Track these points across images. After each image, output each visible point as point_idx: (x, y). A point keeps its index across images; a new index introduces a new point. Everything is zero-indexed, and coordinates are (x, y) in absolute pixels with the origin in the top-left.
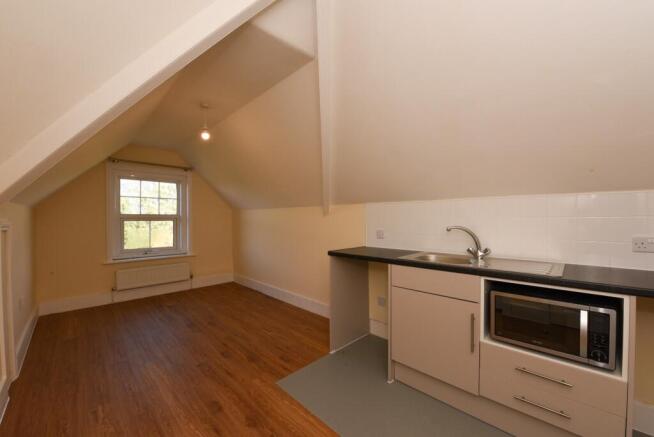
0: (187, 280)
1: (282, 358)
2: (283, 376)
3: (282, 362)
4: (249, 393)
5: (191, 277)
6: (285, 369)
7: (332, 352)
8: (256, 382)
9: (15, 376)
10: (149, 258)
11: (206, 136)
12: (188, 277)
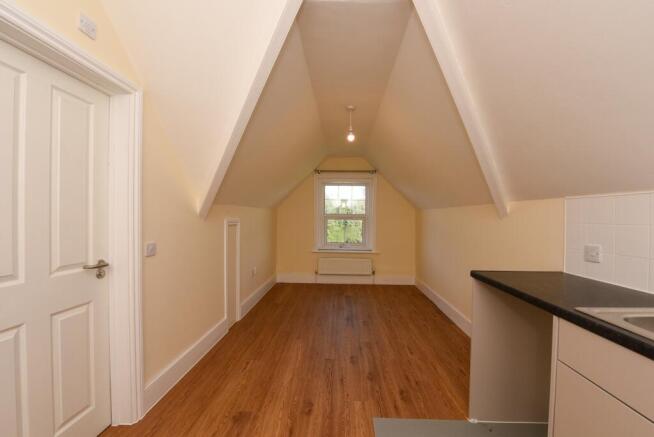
0: (369, 275)
1: (401, 393)
2: (386, 415)
3: (398, 397)
4: (342, 413)
5: (374, 273)
6: (396, 407)
7: (471, 421)
8: (358, 405)
9: (238, 318)
10: (343, 252)
11: (351, 138)
12: (370, 273)
